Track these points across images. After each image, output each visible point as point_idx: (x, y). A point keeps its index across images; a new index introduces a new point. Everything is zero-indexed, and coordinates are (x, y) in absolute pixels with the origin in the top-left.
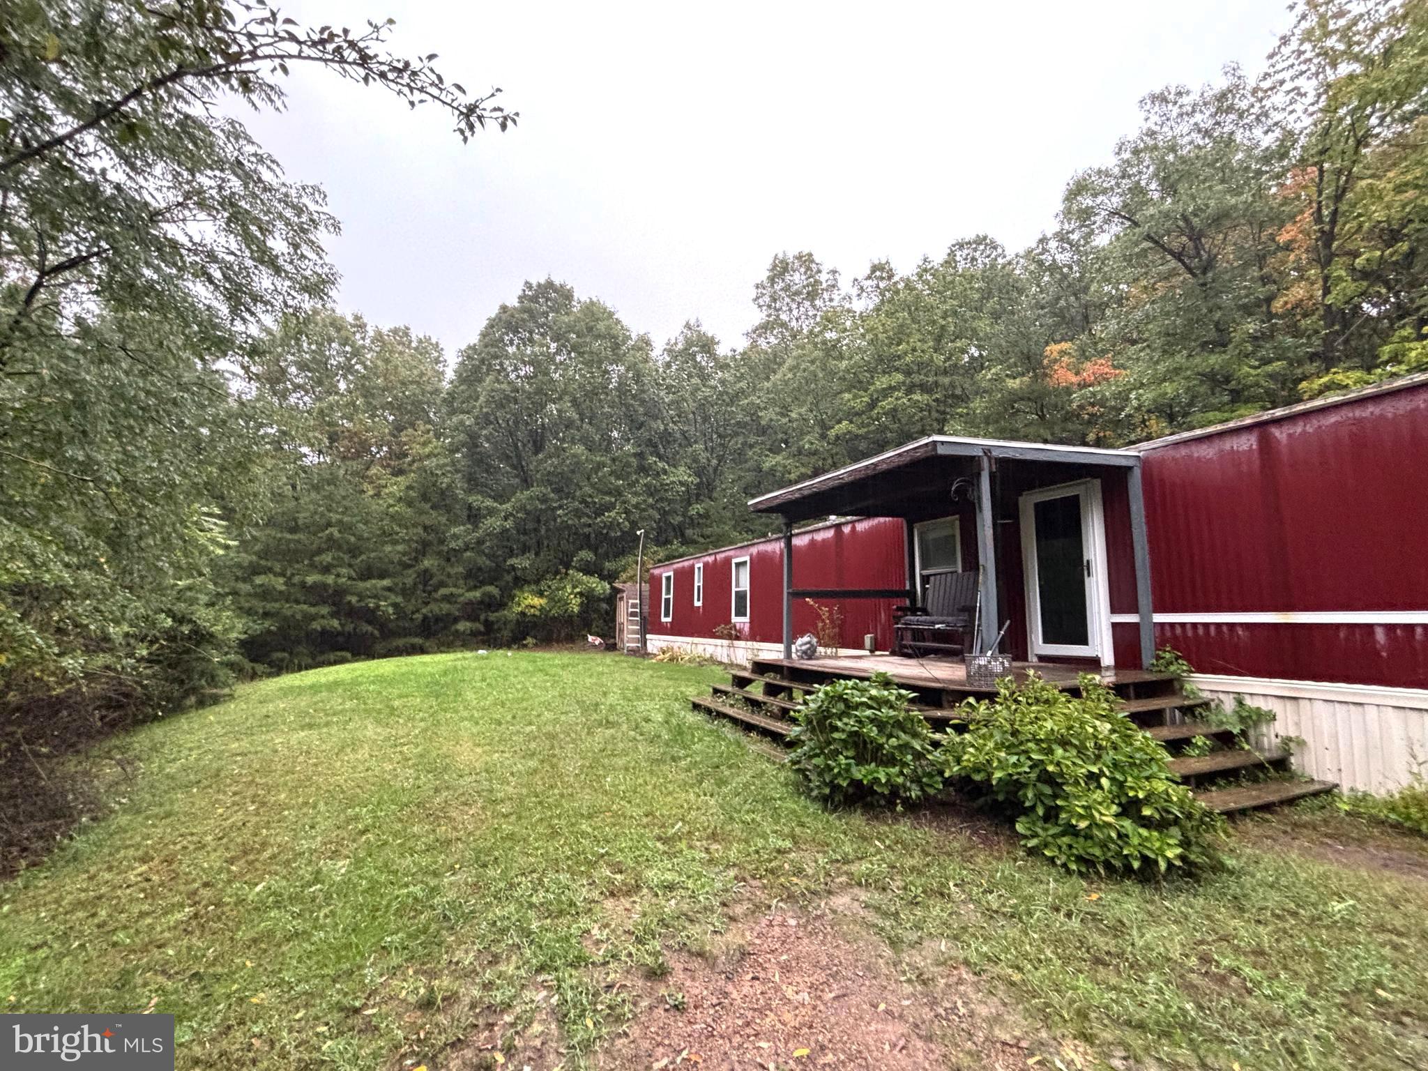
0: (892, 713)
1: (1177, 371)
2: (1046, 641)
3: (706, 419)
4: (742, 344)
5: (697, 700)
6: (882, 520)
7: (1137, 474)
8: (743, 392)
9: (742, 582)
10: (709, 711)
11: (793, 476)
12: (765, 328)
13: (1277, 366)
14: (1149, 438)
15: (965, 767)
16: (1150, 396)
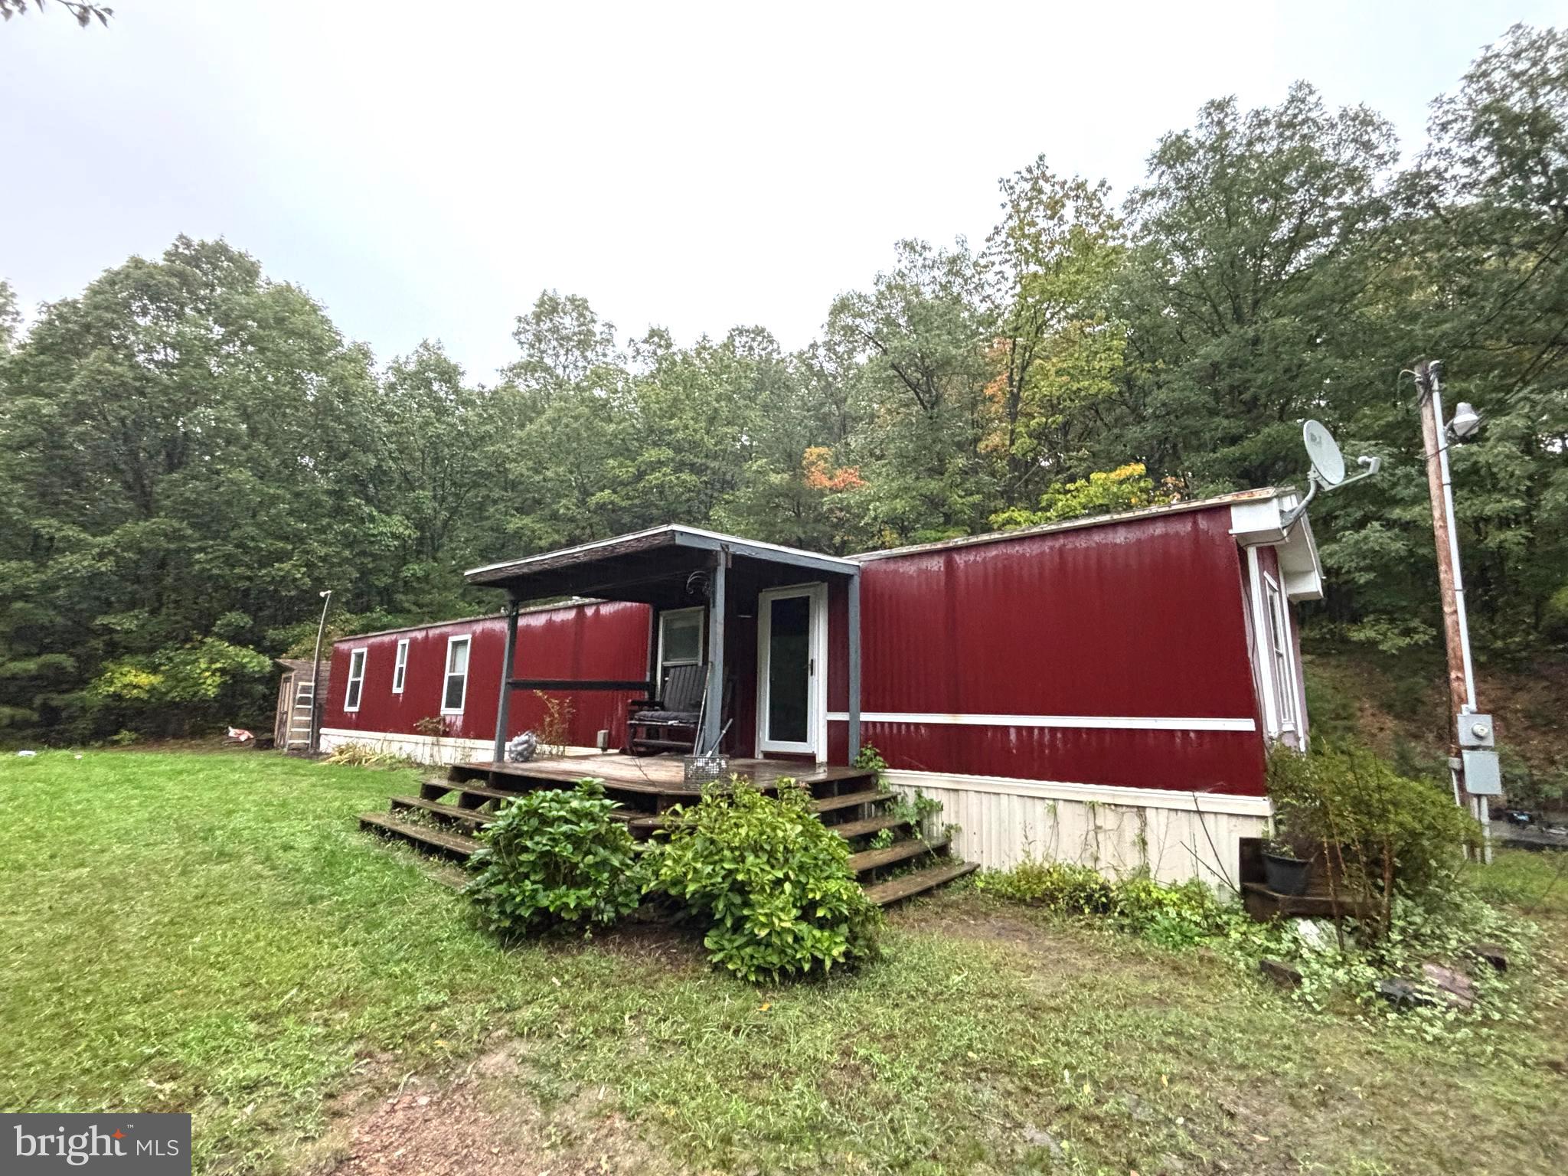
0: (591, 827)
1: (907, 489)
2: (772, 738)
3: (437, 461)
4: (494, 382)
5: (367, 819)
6: (629, 604)
7: (856, 581)
8: (490, 436)
9: (459, 665)
10: (381, 831)
11: (543, 543)
12: (527, 368)
13: (977, 498)
14: (883, 546)
15: (664, 881)
16: (884, 508)
